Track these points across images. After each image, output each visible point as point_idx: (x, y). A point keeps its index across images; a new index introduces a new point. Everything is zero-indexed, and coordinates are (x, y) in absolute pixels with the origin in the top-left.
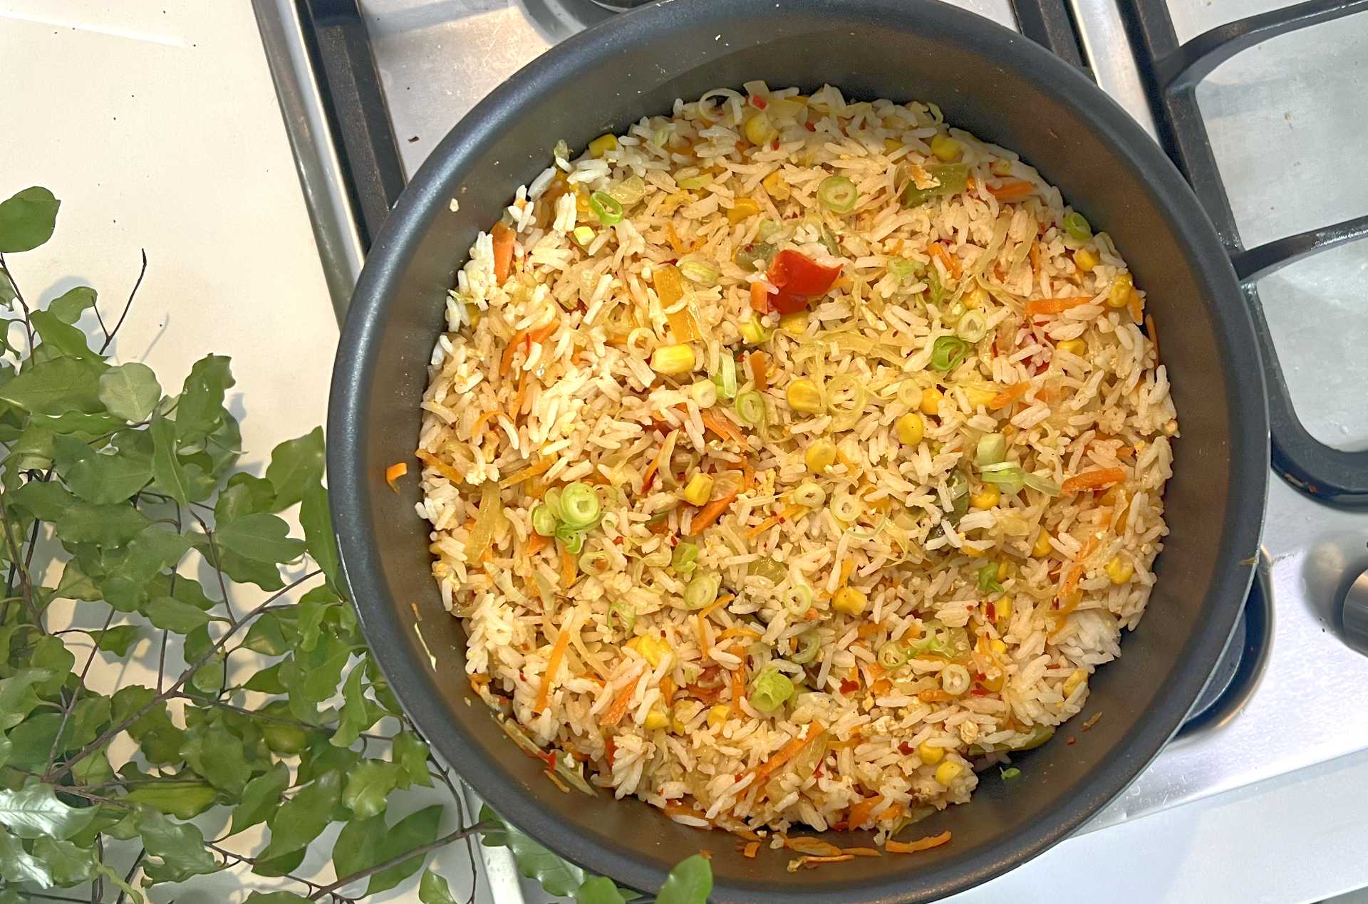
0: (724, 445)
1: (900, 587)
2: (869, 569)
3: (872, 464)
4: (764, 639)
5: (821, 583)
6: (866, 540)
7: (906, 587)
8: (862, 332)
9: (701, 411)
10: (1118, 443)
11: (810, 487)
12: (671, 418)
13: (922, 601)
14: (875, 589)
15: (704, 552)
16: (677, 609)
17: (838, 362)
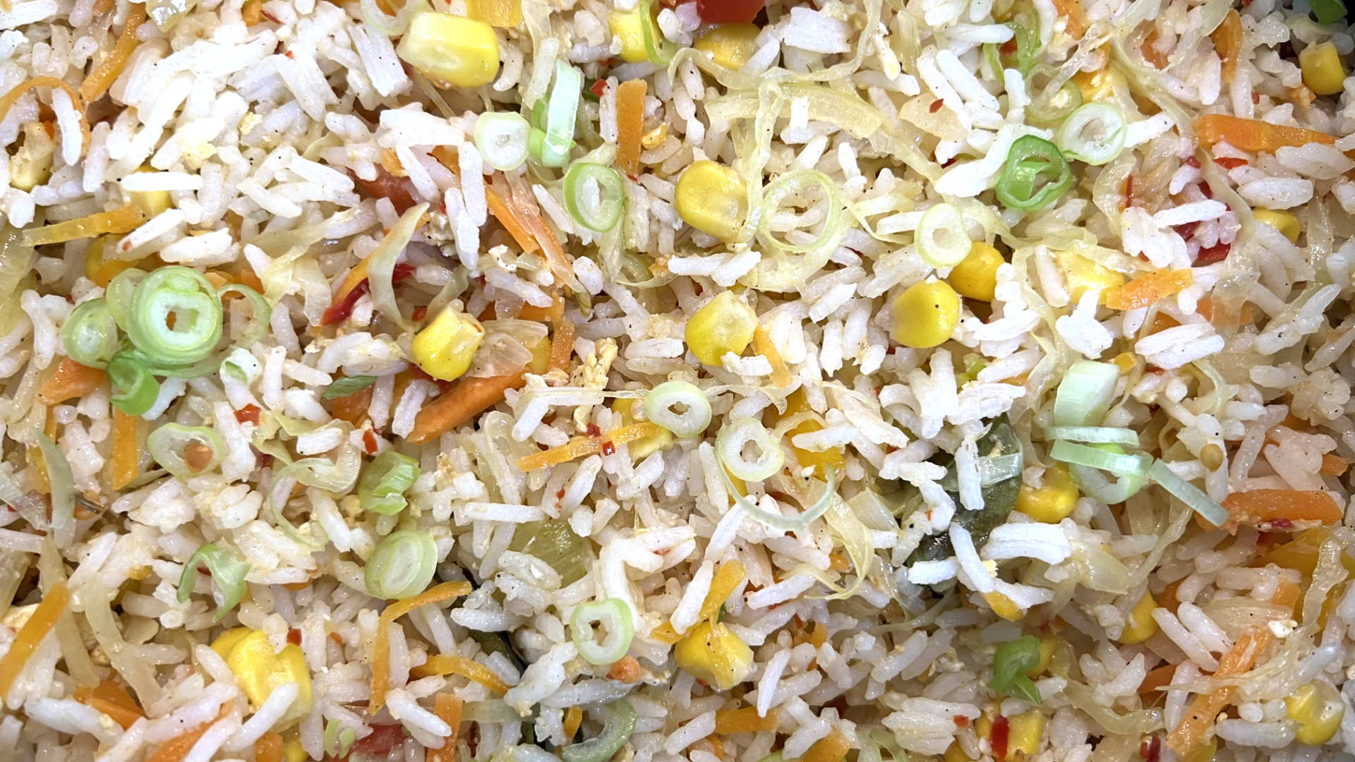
0: (521, 262)
1: (827, 647)
2: (771, 594)
3: (824, 374)
4: (510, 697)
5: (663, 602)
6: (780, 532)
7: (838, 650)
8: (864, 94)
9: (488, 179)
10: (1326, 443)
11: (683, 389)
12: (423, 177)
13: (863, 685)
14: (772, 638)
15: (429, 480)
16: (348, 589)
17: (799, 148)
